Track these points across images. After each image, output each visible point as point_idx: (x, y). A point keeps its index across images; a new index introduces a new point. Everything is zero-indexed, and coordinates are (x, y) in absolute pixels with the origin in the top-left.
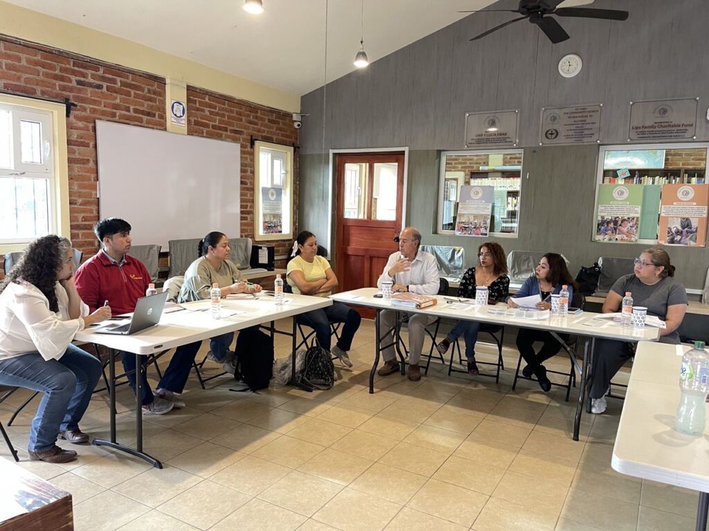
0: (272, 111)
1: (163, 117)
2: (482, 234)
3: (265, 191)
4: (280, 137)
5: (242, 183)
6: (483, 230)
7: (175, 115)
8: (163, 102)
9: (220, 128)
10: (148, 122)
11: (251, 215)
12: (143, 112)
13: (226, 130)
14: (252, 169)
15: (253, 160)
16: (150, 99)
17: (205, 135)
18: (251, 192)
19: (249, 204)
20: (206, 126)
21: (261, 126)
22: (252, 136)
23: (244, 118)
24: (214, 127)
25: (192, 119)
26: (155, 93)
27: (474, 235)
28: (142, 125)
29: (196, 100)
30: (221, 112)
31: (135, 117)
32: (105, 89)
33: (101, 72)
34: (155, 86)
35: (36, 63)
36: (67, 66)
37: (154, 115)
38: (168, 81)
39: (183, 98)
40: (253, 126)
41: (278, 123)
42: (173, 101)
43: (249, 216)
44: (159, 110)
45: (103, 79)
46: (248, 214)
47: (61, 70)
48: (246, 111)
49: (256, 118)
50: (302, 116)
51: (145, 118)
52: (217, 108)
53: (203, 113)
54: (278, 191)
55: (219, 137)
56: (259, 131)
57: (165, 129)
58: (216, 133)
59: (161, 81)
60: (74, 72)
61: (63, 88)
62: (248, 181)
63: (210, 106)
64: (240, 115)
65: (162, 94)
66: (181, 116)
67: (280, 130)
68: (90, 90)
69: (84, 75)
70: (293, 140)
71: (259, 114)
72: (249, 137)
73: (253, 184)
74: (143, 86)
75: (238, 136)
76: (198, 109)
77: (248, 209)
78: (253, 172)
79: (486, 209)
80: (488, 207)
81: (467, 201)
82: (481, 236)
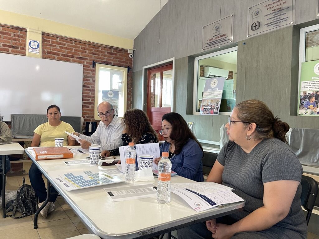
0: (111, 48)
1: (24, 48)
2: (215, 113)
3: (105, 93)
4: (117, 62)
5: (83, 86)
6: (215, 110)
7: (32, 48)
8: (25, 41)
9: (68, 56)
10: (12, 51)
11: (92, 105)
12: (9, 46)
13: (73, 57)
14: (94, 79)
15: (94, 74)
16: (15, 40)
17: (56, 59)
18: (93, 92)
19: (90, 99)
20: (58, 54)
21: (101, 56)
22: (94, 61)
23: (87, 51)
24: (63, 55)
25: (46, 51)
26: (18, 36)
27: (210, 114)
28: (8, 52)
29: (49, 41)
30: (69, 47)
31: (4, 48)
34: (19, 33)
37: (18, 48)
38: (28, 30)
39: (39, 39)
40: (94, 55)
41: (116, 55)
42: (30, 41)
43: (90, 106)
44: (21, 45)
46: (90, 104)
48: (89, 47)
49: (98, 51)
50: (134, 51)
51: (11, 49)
52: (66, 45)
53: (54, 47)
54: (116, 93)
55: (68, 61)
56: (100, 58)
57: (25, 55)
58: (66, 58)
59: (24, 30)
62: (90, 86)
63: (60, 44)
64: (85, 49)
65: (24, 37)
66: (36, 48)
67: (117, 58)
70: (128, 64)
71: (100, 49)
72: (92, 62)
73: (94, 87)
74: (10, 33)
75: (82, 60)
76: (51, 45)
77: (90, 101)
78: (94, 81)
79: (219, 94)
80: (220, 93)
81: (208, 90)
82: (214, 114)
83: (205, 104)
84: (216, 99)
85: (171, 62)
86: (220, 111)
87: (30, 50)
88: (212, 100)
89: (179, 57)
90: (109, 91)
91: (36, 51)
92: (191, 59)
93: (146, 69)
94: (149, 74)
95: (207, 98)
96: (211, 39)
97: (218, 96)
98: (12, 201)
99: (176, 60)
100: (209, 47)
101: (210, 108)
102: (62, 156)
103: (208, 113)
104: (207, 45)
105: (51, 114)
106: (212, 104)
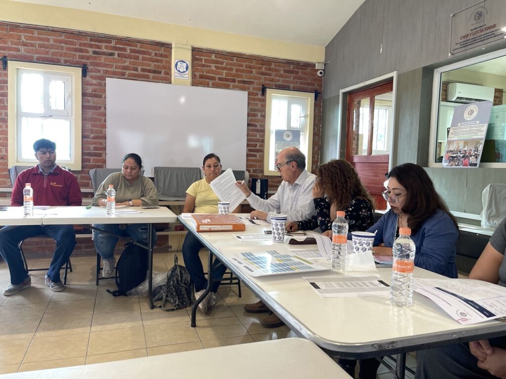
0: (289, 62)
1: (168, 73)
2: (471, 165)
3: (279, 134)
4: (299, 85)
5: (248, 125)
6: (472, 160)
7: (179, 71)
8: (170, 63)
9: (227, 80)
10: (154, 78)
11: (261, 153)
12: (149, 71)
13: (234, 81)
14: (263, 113)
15: (264, 106)
16: (157, 61)
17: (211, 86)
18: (262, 133)
19: (258, 144)
20: (213, 78)
21: (275, 76)
22: (263, 85)
23: (254, 71)
24: (220, 79)
25: (197, 74)
26: (161, 55)
27: (461, 167)
28: (148, 80)
29: (202, 59)
30: (228, 67)
31: (143, 75)
32: (116, 56)
33: (113, 44)
34: (162, 51)
35: (61, 42)
36: (86, 42)
37: (160, 73)
38: (173, 46)
39: (188, 57)
40: (264, 76)
41: (297, 73)
42: (177, 61)
43: (258, 154)
44: (165, 68)
45: (115, 48)
46: (257, 152)
47: (80, 45)
48: (256, 64)
49: (270, 69)
50: (325, 65)
51: (151, 75)
52: (225, 64)
53: (209, 68)
54: (296, 134)
55: (227, 87)
56: (272, 80)
57: (170, 83)
58: (224, 83)
59: (167, 47)
60: (91, 46)
61: (82, 57)
62: (258, 124)
63: (216, 62)
64: (250, 68)
65: (169, 56)
66: (184, 72)
67: (299, 78)
68: (104, 57)
69: (99, 47)
70: (316, 87)
71: (273, 66)
72: (261, 87)
73: (263, 126)
74: (151, 51)
75: (247, 85)
76: (204, 66)
77: (258, 147)
78: (264, 116)
79: (480, 131)
80: (482, 129)
81: (459, 124)
82: (469, 167)
83: (453, 149)
84: (474, 140)
85: (390, 80)
86: (482, 161)
87: (176, 74)
88: (466, 143)
89: (405, 70)
90: (285, 131)
91: (184, 76)
92: (428, 72)
93: (344, 94)
94: (350, 101)
95: (456, 138)
96: (467, 35)
97: (479, 133)
98: (160, 287)
99: (399, 76)
100: (463, 49)
101: (461, 155)
102: (230, 227)
103: (458, 165)
104: (459, 46)
105: (210, 166)
106: (466, 149)
